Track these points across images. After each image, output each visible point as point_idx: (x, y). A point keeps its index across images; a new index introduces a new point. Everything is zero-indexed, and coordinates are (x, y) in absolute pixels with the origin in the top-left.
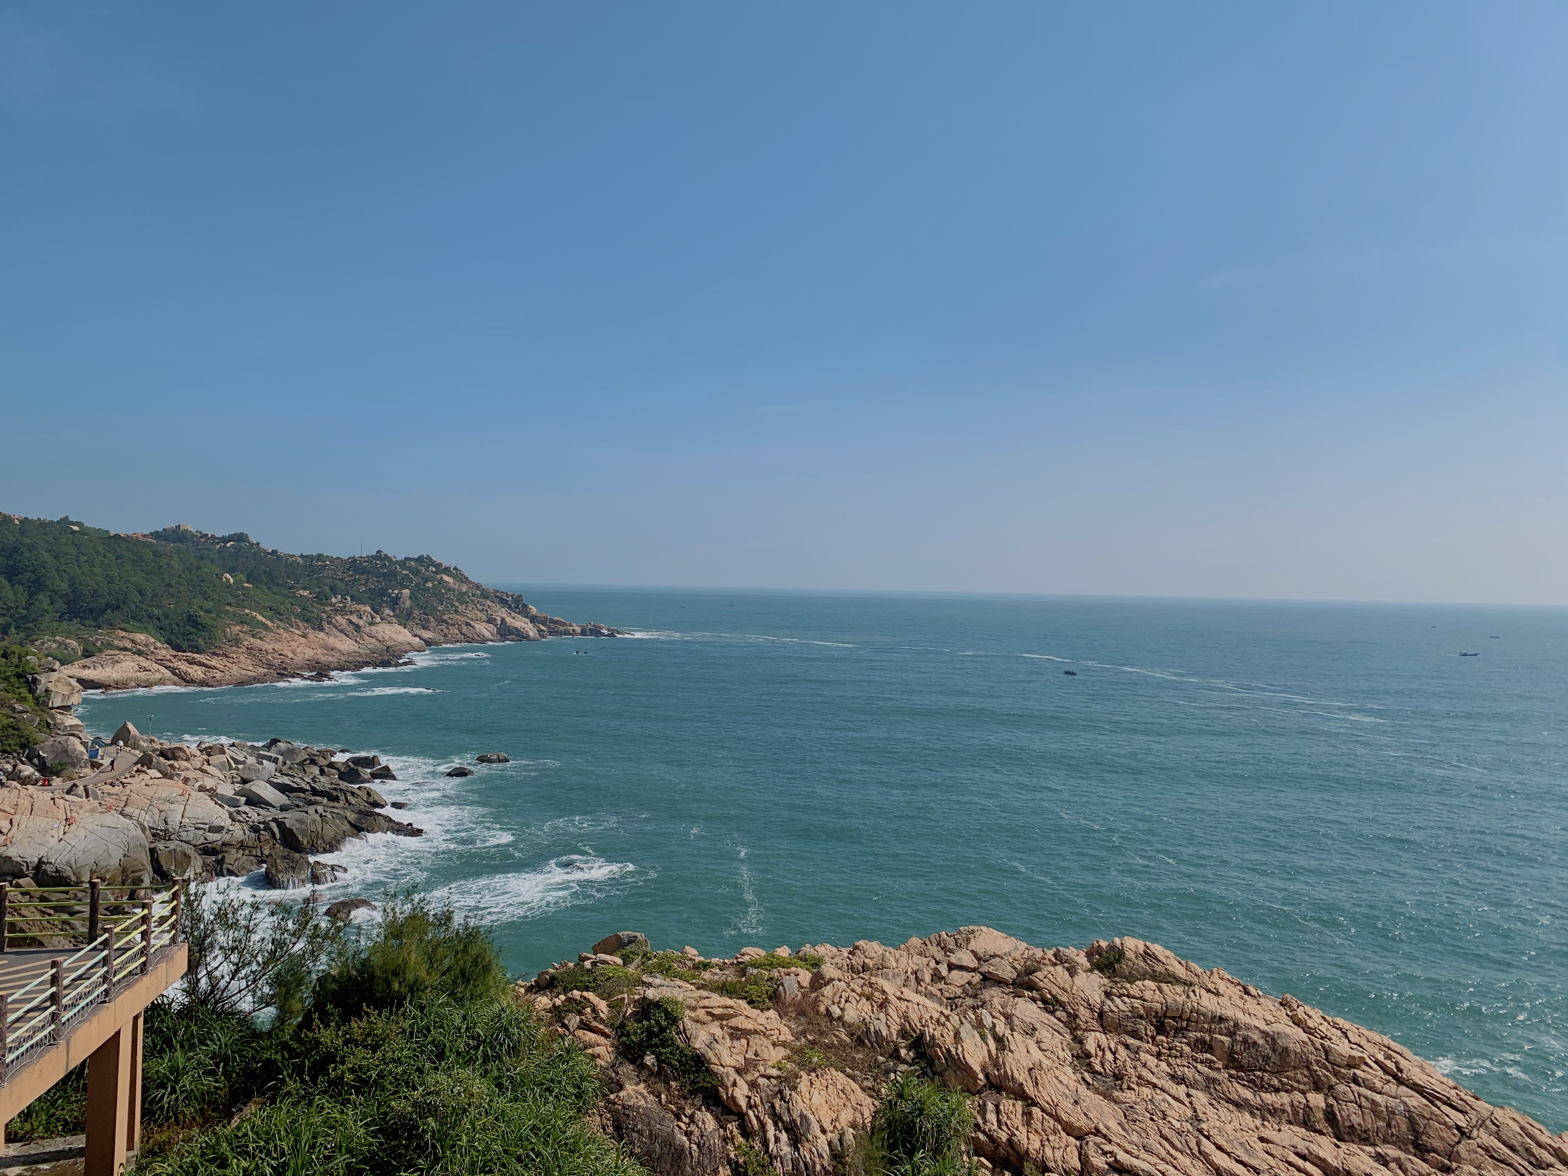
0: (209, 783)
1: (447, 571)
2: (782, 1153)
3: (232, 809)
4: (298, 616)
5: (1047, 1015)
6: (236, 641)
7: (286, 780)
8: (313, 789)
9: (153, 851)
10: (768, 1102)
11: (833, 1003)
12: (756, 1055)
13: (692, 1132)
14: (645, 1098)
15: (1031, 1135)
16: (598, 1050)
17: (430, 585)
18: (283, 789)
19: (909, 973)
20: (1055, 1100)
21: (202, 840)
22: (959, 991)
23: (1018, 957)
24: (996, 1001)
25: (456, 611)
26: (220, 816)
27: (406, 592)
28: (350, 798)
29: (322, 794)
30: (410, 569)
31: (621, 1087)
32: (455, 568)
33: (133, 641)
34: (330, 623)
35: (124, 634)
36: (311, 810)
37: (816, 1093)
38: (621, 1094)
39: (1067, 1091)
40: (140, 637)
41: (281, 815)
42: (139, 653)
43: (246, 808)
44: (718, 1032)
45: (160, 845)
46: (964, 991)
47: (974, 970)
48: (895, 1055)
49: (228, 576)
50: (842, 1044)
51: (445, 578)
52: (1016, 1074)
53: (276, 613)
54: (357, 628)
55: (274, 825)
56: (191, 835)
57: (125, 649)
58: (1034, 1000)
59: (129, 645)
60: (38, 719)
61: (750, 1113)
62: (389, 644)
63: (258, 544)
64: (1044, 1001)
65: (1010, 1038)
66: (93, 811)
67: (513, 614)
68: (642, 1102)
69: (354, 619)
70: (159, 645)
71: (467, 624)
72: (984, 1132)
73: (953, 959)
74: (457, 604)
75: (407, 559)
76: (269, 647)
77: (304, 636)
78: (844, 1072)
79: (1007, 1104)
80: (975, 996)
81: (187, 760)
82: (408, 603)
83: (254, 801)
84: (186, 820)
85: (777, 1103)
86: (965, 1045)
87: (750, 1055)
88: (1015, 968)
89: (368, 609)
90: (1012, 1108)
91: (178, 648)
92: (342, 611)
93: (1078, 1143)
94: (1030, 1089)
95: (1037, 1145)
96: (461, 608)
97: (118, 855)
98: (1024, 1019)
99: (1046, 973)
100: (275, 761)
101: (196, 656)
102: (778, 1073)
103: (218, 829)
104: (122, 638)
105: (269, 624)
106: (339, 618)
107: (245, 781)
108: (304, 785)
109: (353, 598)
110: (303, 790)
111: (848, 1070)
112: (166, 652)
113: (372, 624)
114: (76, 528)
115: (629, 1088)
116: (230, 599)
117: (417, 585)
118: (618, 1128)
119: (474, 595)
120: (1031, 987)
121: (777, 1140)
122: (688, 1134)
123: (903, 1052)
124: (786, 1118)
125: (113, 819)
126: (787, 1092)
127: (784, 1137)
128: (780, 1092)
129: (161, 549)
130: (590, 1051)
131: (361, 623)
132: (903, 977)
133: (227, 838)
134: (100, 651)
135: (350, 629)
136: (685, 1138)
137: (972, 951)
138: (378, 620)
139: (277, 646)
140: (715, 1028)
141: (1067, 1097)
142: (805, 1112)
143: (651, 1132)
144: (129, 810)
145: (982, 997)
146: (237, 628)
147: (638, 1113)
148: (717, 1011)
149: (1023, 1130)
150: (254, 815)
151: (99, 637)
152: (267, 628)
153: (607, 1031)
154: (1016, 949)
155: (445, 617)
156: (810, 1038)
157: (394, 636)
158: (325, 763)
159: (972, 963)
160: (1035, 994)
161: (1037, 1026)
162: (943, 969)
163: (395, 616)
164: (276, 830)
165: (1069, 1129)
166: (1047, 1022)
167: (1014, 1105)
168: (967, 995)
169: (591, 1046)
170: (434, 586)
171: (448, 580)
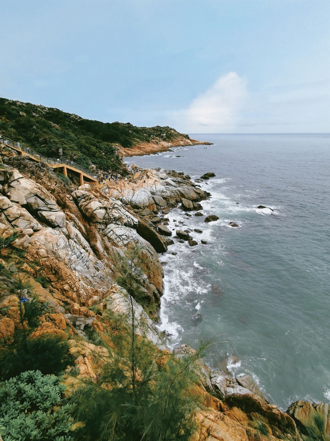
3: (165, 187)
4: (145, 140)
6: (135, 145)
21: (161, 195)
26: (163, 189)
27: (164, 134)
28: (187, 183)
30: (165, 129)
32: (173, 129)
34: (151, 141)
49: (131, 132)
53: (141, 139)
54: (157, 143)
55: (177, 191)
56: (159, 193)
62: (164, 146)
63: (132, 125)
66: (138, 187)
67: (187, 139)
69: (156, 140)
74: (175, 137)
76: (142, 147)
77: (147, 144)
82: (165, 137)
83: (169, 184)
89: (158, 138)
92: (153, 139)
101: (129, 149)
103: (164, 192)
105: (140, 142)
107: (163, 179)
109: (155, 136)
117: (167, 133)
119: (178, 135)
133: (167, 194)
138: (161, 141)
146: (135, 142)
150: (170, 188)
155: (173, 140)
170: (170, 133)
171: (172, 131)
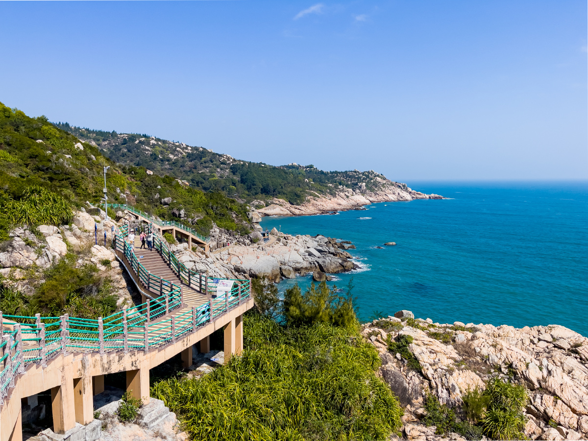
0: (297, 248)
1: (378, 176)
2: (443, 397)
3: (304, 257)
4: (328, 193)
5: (581, 365)
6: (309, 201)
7: (320, 248)
8: (329, 251)
9: (280, 268)
10: (440, 377)
11: (478, 347)
12: (439, 360)
13: (410, 383)
14: (395, 368)
15: (555, 410)
16: (380, 349)
17: (372, 181)
18: (320, 251)
19: (519, 340)
20: (570, 399)
21: (295, 266)
22: (542, 350)
23: (573, 340)
24: (558, 356)
25: (382, 190)
26: (300, 259)
27: (364, 184)
28: (340, 255)
29: (332, 253)
30: (365, 175)
31: (387, 363)
32: (382, 175)
33: (279, 202)
34: (339, 195)
35: (276, 199)
36: (327, 259)
37: (460, 378)
38: (387, 365)
39: (577, 396)
40: (281, 200)
41: (318, 260)
42: (281, 205)
43: (308, 257)
44: (425, 350)
45: (283, 267)
46: (544, 350)
47: (550, 342)
48: (500, 370)
49: (306, 180)
50: (477, 363)
51: (378, 178)
52: (553, 386)
53: (321, 192)
54: (348, 197)
55: (316, 263)
56: (291, 264)
57: (277, 204)
58: (576, 358)
59: (278, 203)
60: (250, 226)
61: (433, 380)
62: (358, 202)
63: (316, 168)
64: (581, 359)
65: (554, 371)
66: (264, 255)
67: (403, 191)
68: (393, 369)
69: (346, 193)
70: (286, 203)
71: (386, 195)
72: (534, 406)
73: (541, 337)
74: (382, 188)
75: (364, 172)
76: (318, 203)
77: (330, 200)
78: (476, 372)
79: (546, 396)
80: (549, 353)
81: (291, 240)
82: (365, 188)
83: (310, 254)
84: (290, 260)
85: (444, 378)
86: (530, 371)
87: (436, 360)
88: (570, 344)
89: (351, 190)
90: (548, 399)
91: (292, 204)
92: (343, 191)
93: (578, 417)
94: (558, 393)
95: (557, 414)
96: (383, 189)
97: (271, 269)
98: (569, 365)
99: (584, 348)
100: (318, 242)
101: (297, 206)
102: (447, 368)
103: (300, 263)
104: (276, 200)
105: (320, 196)
106: (341, 193)
107: (308, 248)
108: (326, 250)
109: (346, 186)
110: (326, 252)
111: (477, 372)
112: (288, 205)
113: (353, 195)
114: (263, 166)
115: (390, 364)
116: (307, 187)
117: (368, 181)
118: (384, 376)
119: (388, 184)
120: (576, 352)
121: (442, 392)
122: (409, 383)
123: (503, 369)
124: (446, 385)
125: (269, 257)
126: (448, 375)
127: (445, 391)
128: (445, 375)
129: (287, 171)
130: (378, 349)
131: (349, 195)
132: (516, 341)
133: (302, 266)
134: (270, 204)
135: (345, 197)
136: (407, 385)
137: (551, 335)
138: (354, 194)
139: (322, 203)
140: (424, 348)
141: (576, 398)
142: (454, 384)
143: (395, 380)
144: (274, 255)
145: (552, 354)
146: (310, 197)
147: (391, 373)
148: (426, 343)
149: (552, 408)
150: (310, 259)
151: (269, 201)
152: (319, 197)
153: (385, 343)
154: (574, 336)
155: (378, 193)
156: (464, 357)
157: (359, 199)
158: (334, 243)
159: (550, 339)
160: (577, 356)
161: (575, 368)
162: (536, 341)
163: (361, 192)
164: (317, 264)
165: (574, 411)
166: (580, 368)
167: (550, 398)
168: (545, 352)
169: (378, 347)
170: (374, 181)
171: (379, 179)
